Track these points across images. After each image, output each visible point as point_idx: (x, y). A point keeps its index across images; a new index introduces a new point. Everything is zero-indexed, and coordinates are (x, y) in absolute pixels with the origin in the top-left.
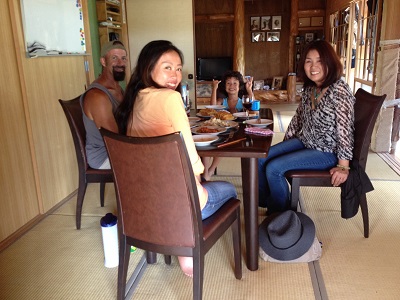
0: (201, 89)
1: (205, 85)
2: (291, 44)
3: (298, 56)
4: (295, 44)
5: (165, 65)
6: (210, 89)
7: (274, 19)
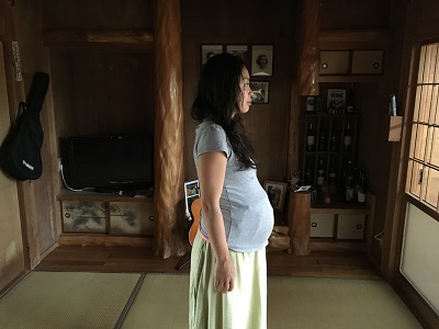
0: (77, 213)
1: (84, 202)
2: (294, 113)
3: (311, 140)
4: (304, 112)
6: (100, 213)
7: (257, 52)
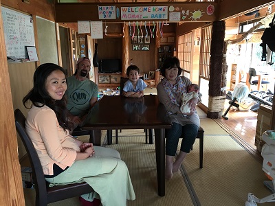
3: (160, 60)
4: (158, 52)
5: (54, 81)
6: (108, 78)
